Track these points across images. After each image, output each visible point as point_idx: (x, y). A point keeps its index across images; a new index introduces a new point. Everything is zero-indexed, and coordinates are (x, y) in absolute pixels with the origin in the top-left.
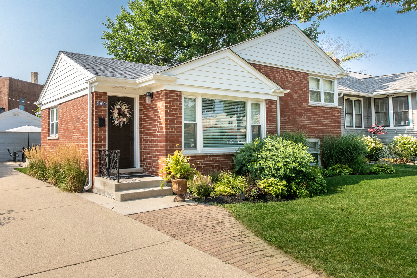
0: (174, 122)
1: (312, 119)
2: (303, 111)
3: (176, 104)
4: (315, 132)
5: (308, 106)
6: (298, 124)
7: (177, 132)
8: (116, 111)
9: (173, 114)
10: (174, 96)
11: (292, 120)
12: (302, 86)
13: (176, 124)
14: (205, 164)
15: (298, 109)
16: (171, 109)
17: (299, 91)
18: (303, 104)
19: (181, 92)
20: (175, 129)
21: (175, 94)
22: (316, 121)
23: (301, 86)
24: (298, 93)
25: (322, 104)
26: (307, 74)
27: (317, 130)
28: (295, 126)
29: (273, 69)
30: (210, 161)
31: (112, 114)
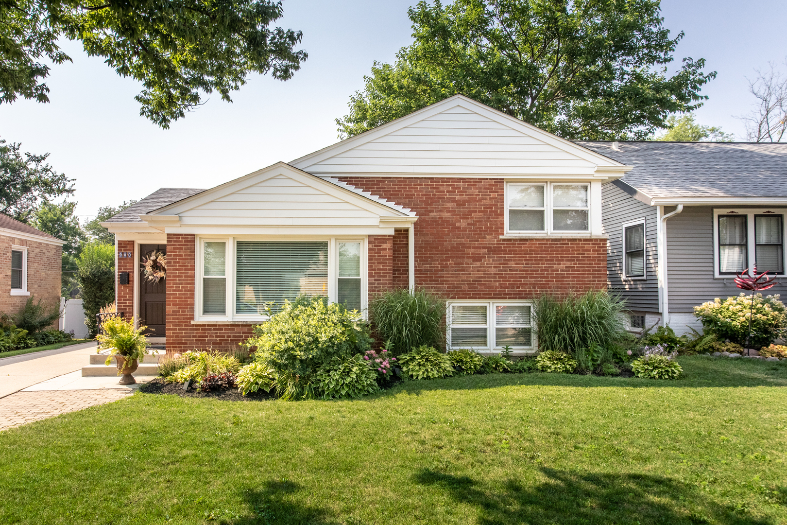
0: (181, 277)
1: (512, 264)
2: (486, 251)
3: (185, 252)
4: (519, 287)
5: (497, 241)
6: (470, 274)
7: (185, 291)
8: (149, 263)
9: (180, 266)
10: (182, 242)
11: (453, 267)
12: (484, 205)
13: (184, 280)
14: (234, 336)
15: (469, 248)
16: (176, 259)
17: (473, 215)
18: (486, 238)
19: (194, 235)
20: (182, 287)
21: (182, 238)
22: (524, 267)
23: (482, 205)
24: (472, 218)
25: (549, 234)
26: (501, 181)
27: (527, 284)
28: (461, 277)
29: (406, 182)
30: (244, 333)
31: (144, 267)
